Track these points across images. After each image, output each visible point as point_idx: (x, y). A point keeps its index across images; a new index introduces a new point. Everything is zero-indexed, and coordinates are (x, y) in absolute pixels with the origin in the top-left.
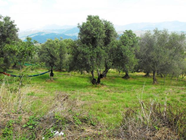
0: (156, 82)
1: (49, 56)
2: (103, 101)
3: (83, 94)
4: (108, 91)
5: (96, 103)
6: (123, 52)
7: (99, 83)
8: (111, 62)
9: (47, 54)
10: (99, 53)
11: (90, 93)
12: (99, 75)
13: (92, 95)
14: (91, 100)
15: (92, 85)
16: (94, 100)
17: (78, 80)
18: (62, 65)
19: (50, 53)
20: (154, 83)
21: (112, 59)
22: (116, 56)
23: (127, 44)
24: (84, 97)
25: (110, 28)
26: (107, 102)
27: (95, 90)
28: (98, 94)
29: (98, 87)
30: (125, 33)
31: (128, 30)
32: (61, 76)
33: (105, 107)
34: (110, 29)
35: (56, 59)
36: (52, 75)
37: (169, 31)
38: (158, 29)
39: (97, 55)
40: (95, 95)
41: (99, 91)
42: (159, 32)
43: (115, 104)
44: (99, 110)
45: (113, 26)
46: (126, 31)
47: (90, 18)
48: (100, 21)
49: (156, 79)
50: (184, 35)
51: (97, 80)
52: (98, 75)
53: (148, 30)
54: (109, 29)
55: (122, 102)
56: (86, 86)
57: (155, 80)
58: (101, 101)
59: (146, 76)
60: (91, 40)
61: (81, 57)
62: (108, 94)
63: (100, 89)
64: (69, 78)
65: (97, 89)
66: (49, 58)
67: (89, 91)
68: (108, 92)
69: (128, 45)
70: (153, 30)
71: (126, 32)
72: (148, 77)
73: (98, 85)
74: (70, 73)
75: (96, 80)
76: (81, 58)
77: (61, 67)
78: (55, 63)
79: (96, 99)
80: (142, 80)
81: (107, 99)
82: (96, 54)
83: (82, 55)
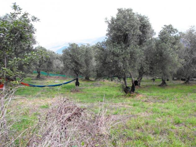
1: (74, 63)
2: (143, 114)
3: (115, 106)
4: (145, 101)
5: (133, 118)
6: (163, 51)
7: (133, 92)
8: (148, 64)
9: (70, 60)
10: (133, 53)
11: (123, 104)
12: (134, 81)
13: (126, 106)
14: (125, 113)
15: (125, 94)
16: (130, 113)
17: (108, 90)
18: (89, 73)
19: (74, 60)
21: (148, 61)
22: (154, 57)
23: (167, 41)
24: (116, 109)
25: (146, 22)
26: (148, 115)
27: (129, 100)
28: (134, 105)
29: (133, 97)
31: (168, 25)
32: (88, 86)
33: (147, 124)
34: (146, 24)
35: (81, 65)
36: (77, 84)
39: (131, 55)
40: (129, 106)
41: (134, 101)
43: (159, 118)
44: (138, 128)
45: (148, 20)
47: (120, 11)
48: (134, 14)
51: (131, 88)
52: (132, 81)
54: (144, 24)
55: (168, 116)
56: (118, 96)
58: (139, 114)
60: (123, 37)
61: (111, 59)
62: (146, 105)
63: (135, 99)
64: (98, 88)
65: (131, 98)
66: (73, 65)
67: (122, 102)
68: (146, 103)
69: (170, 42)
71: (165, 27)
73: (132, 95)
74: (99, 82)
75: (129, 88)
76: (111, 61)
77: (87, 75)
78: (81, 71)
79: (133, 112)
81: (147, 112)
82: (129, 55)
83: (112, 56)
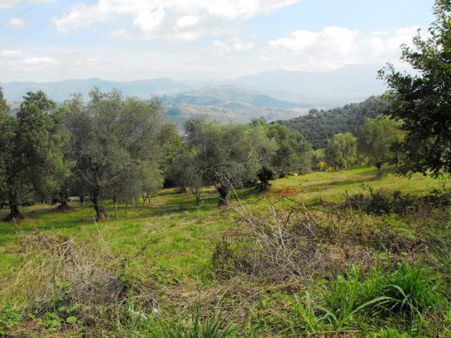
0: (104, 214)
20: (98, 218)
30: (27, 99)
37: (123, 94)
38: (100, 89)
42: (102, 97)
46: (29, 94)
49: (102, 208)
50: (158, 103)
53: (77, 92)
57: (100, 211)
59: (61, 209)
70: (90, 91)
72: (67, 209)
80: (55, 218)
